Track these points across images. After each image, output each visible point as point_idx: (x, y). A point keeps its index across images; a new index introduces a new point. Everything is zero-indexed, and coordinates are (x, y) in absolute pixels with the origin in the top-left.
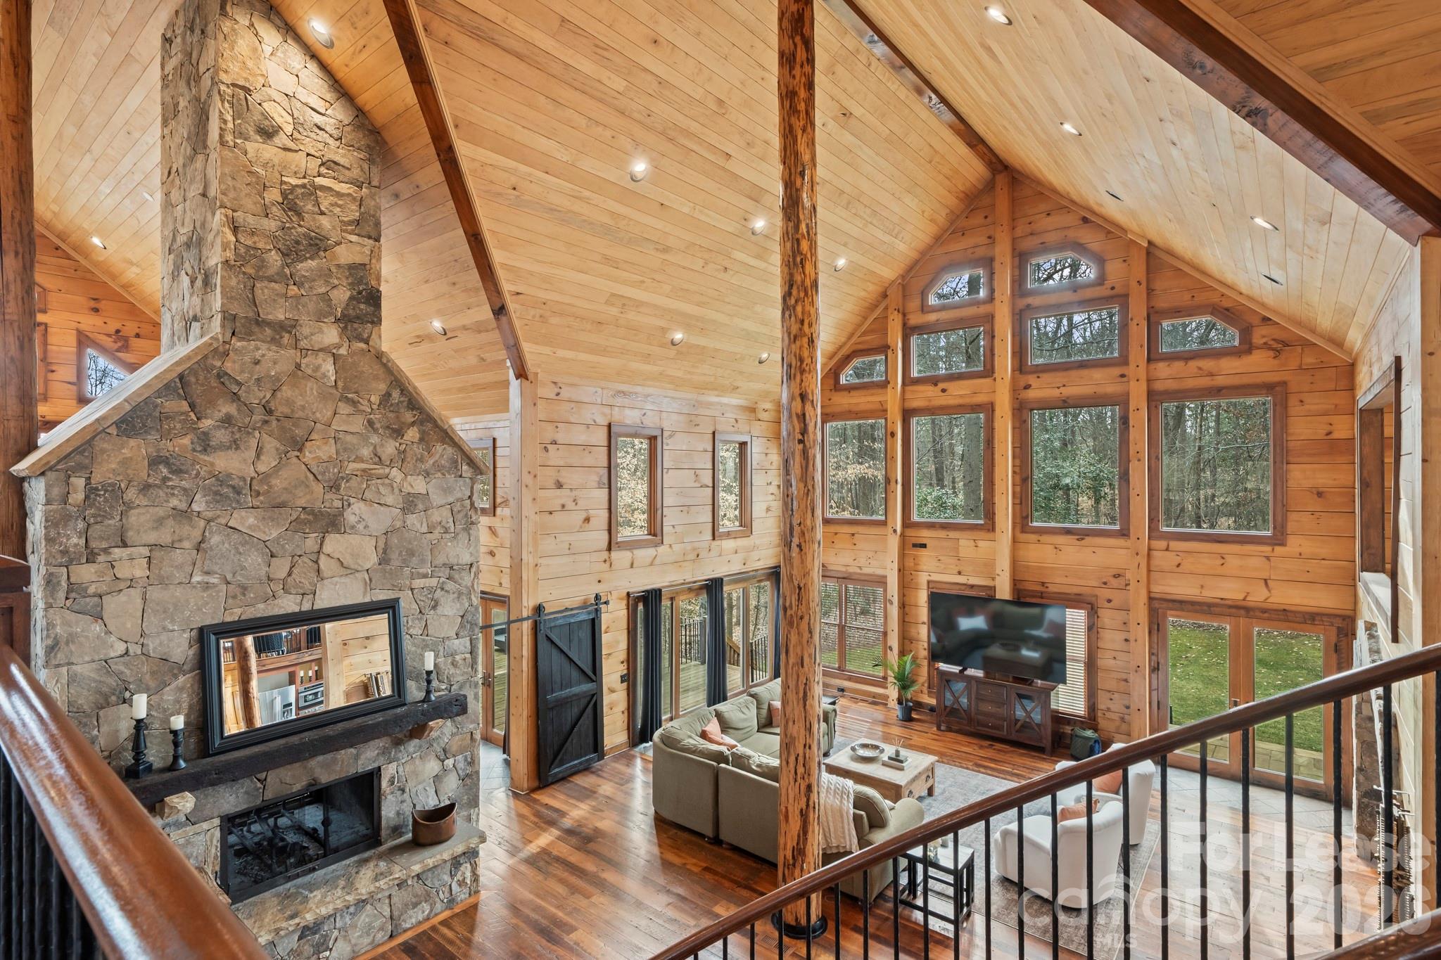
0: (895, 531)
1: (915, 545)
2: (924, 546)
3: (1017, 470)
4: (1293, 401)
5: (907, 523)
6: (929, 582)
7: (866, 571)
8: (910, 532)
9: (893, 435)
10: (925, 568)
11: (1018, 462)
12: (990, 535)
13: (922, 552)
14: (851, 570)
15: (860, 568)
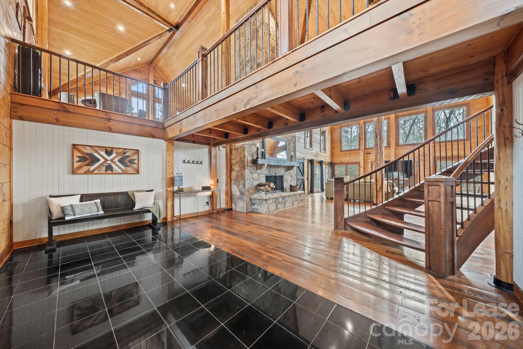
0: (362, 150)
1: (367, 154)
2: (370, 153)
3: (396, 132)
4: (471, 107)
5: (365, 149)
6: (371, 161)
7: (353, 161)
8: (366, 151)
9: (362, 128)
10: (370, 158)
11: (396, 130)
12: (389, 148)
13: (370, 155)
14: (349, 162)
15: (352, 161)
